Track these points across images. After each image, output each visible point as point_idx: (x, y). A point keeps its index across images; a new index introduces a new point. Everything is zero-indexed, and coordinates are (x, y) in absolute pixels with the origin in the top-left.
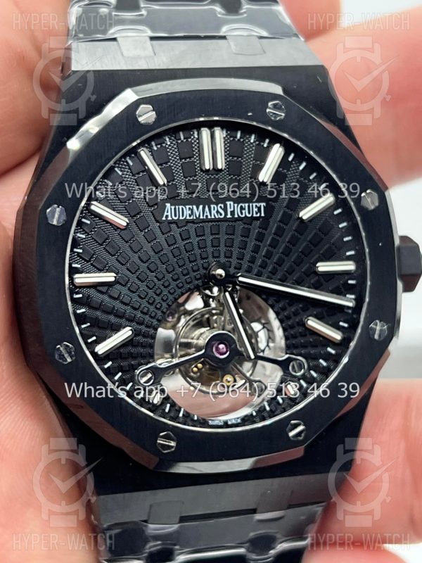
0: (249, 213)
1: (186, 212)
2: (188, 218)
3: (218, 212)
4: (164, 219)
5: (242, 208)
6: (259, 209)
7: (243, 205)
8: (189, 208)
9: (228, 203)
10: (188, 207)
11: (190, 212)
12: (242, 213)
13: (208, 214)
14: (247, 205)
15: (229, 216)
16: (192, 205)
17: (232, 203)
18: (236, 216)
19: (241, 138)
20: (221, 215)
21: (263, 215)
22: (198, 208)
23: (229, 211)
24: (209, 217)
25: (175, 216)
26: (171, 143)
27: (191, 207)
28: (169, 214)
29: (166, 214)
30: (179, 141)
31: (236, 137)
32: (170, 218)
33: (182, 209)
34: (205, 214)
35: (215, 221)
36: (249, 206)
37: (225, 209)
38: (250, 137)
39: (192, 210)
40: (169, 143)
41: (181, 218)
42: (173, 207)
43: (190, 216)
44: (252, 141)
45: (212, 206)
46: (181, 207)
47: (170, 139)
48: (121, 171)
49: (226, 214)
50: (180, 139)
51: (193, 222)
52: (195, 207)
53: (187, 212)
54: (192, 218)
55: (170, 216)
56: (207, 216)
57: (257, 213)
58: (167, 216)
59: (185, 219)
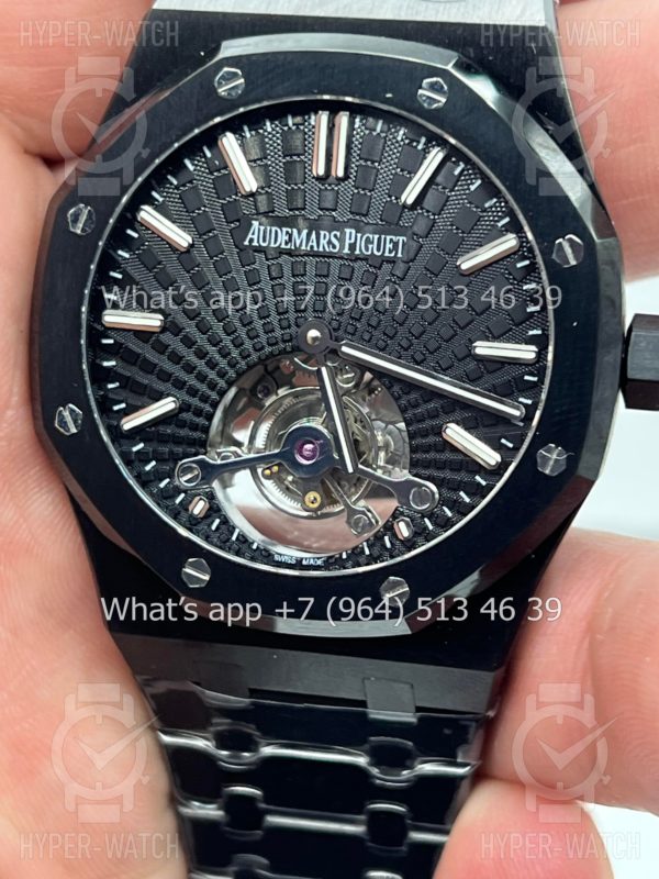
0: (378, 250)
1: (280, 238)
2: (283, 246)
3: (330, 242)
4: (246, 243)
5: (368, 241)
6: (396, 245)
7: (371, 236)
8: (287, 232)
9: (348, 231)
10: (284, 230)
11: (287, 238)
12: (367, 249)
13: (315, 244)
14: (376, 237)
15: (346, 251)
16: (291, 227)
17: (353, 231)
18: (357, 252)
19: (382, 131)
20: (334, 247)
21: (399, 255)
22: (299, 233)
23: (347, 242)
24: (315, 249)
25: (264, 241)
26: (273, 130)
27: (289, 230)
28: (255, 237)
29: (250, 236)
30: (286, 128)
31: (375, 130)
32: (255, 244)
33: (276, 231)
34: (310, 244)
35: (324, 257)
36: (379, 239)
37: (341, 240)
38: (397, 132)
39: (290, 236)
40: (269, 129)
41: (272, 245)
42: (262, 228)
43: (286, 243)
44: (399, 138)
45: (322, 233)
46: (274, 229)
47: (272, 124)
48: (193, 164)
49: (342, 247)
50: (287, 125)
51: (289, 253)
52: (295, 231)
53: (283, 238)
54: (288, 247)
55: (256, 241)
56: (312, 247)
57: (390, 252)
58: (251, 240)
59: (279, 247)
